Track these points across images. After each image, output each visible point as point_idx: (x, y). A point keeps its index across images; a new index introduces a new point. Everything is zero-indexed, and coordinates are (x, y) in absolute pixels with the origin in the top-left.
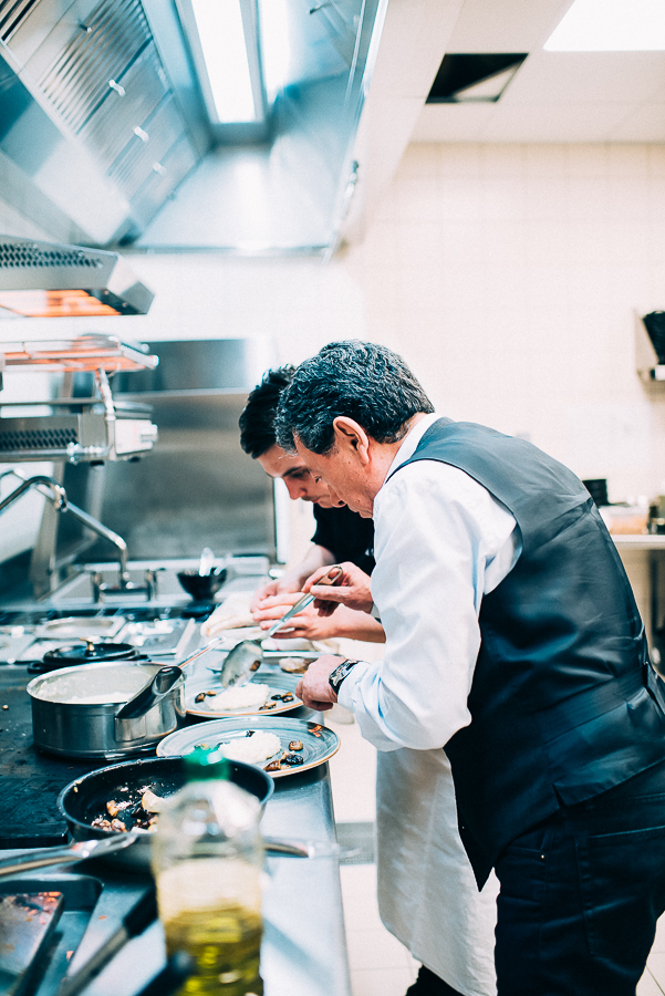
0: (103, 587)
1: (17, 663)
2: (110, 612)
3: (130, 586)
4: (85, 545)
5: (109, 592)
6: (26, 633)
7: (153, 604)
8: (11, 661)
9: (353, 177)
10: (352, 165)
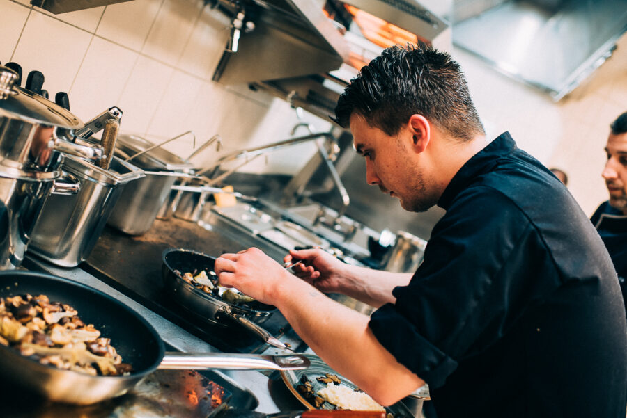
0: (322, 219)
1: (259, 235)
2: (320, 236)
3: (338, 227)
4: (320, 190)
5: (324, 224)
6: (270, 222)
7: (346, 245)
8: (255, 232)
9: (609, 54)
10: (612, 46)
